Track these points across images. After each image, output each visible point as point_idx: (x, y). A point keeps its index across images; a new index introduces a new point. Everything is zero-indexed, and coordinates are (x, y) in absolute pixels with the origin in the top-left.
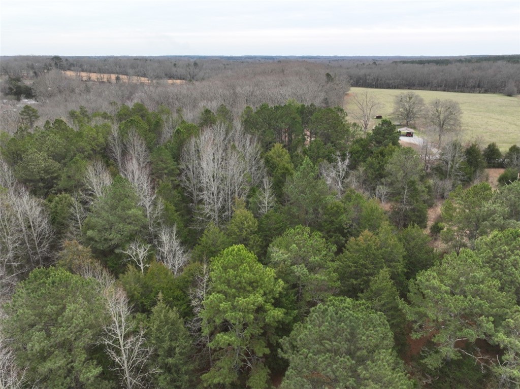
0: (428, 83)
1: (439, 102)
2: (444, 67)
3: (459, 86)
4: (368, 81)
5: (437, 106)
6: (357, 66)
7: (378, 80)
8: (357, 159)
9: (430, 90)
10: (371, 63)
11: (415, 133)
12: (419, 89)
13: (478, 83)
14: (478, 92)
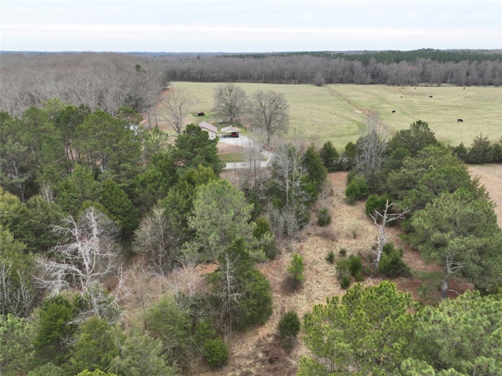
0: (250, 76)
1: (262, 94)
2: (262, 60)
3: (277, 78)
4: (192, 75)
5: (260, 99)
6: (181, 60)
7: (202, 73)
8: (154, 191)
9: (253, 82)
10: (195, 58)
11: (241, 132)
12: (243, 82)
13: (292, 74)
14: (293, 83)
